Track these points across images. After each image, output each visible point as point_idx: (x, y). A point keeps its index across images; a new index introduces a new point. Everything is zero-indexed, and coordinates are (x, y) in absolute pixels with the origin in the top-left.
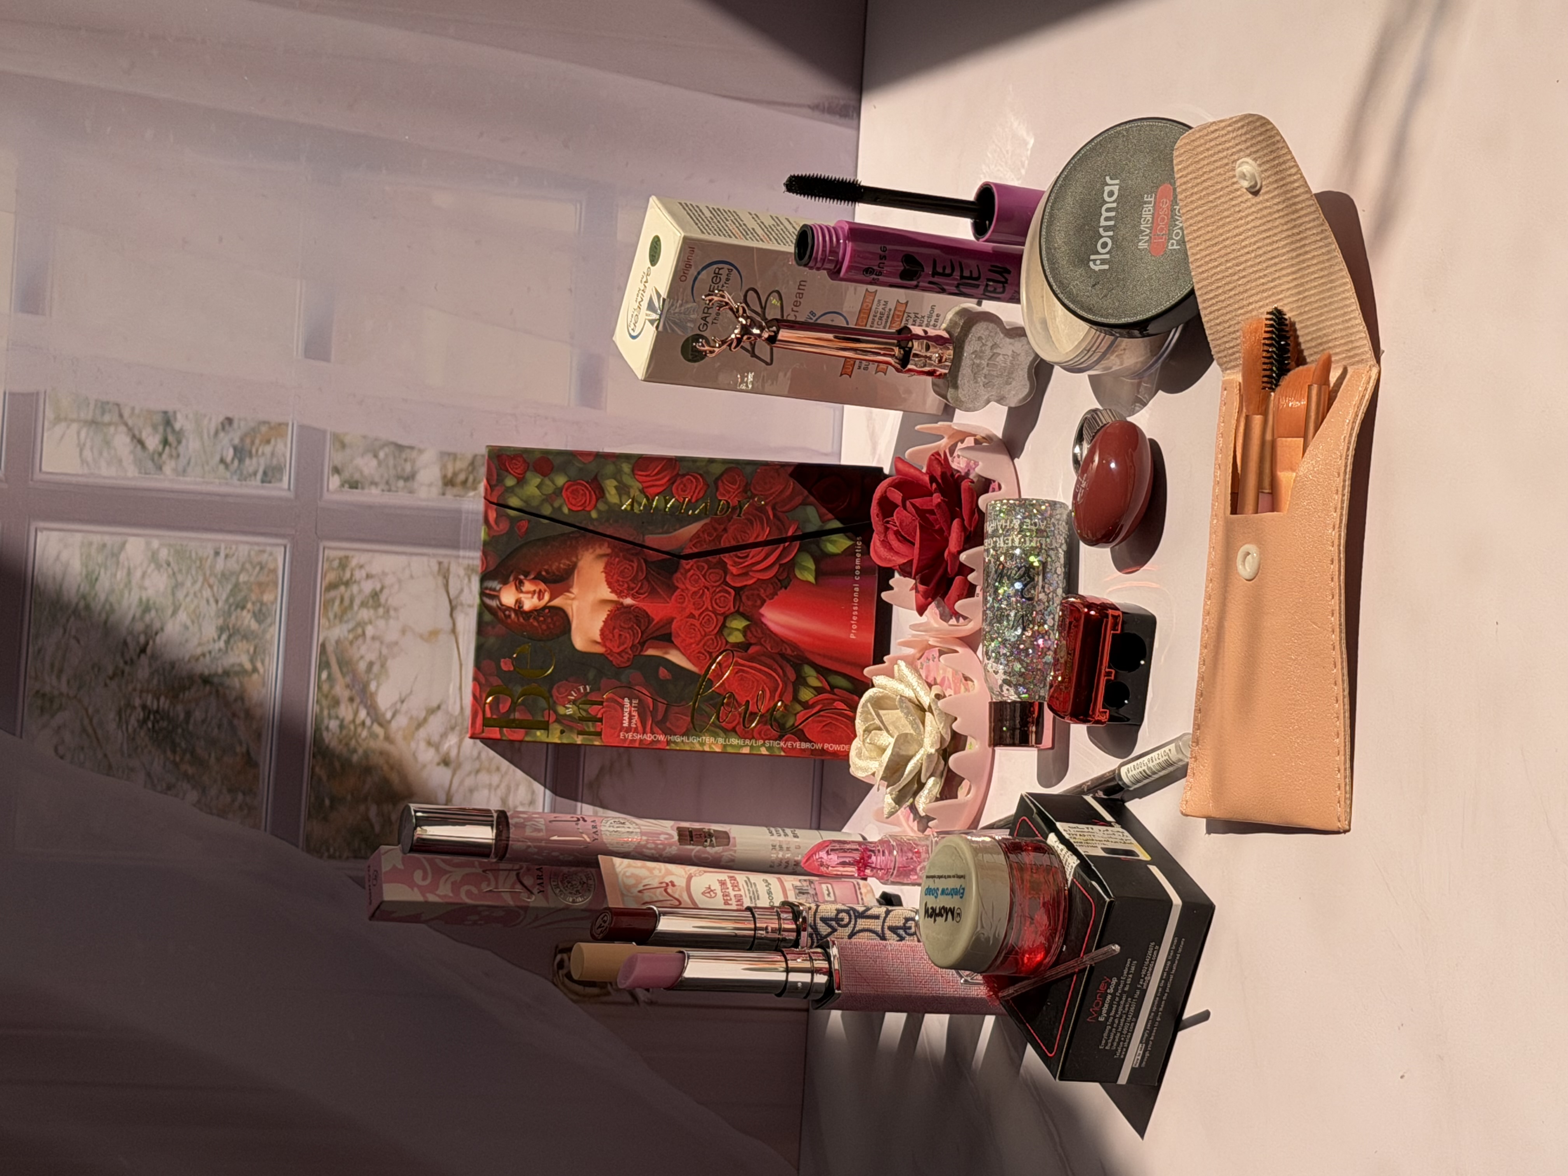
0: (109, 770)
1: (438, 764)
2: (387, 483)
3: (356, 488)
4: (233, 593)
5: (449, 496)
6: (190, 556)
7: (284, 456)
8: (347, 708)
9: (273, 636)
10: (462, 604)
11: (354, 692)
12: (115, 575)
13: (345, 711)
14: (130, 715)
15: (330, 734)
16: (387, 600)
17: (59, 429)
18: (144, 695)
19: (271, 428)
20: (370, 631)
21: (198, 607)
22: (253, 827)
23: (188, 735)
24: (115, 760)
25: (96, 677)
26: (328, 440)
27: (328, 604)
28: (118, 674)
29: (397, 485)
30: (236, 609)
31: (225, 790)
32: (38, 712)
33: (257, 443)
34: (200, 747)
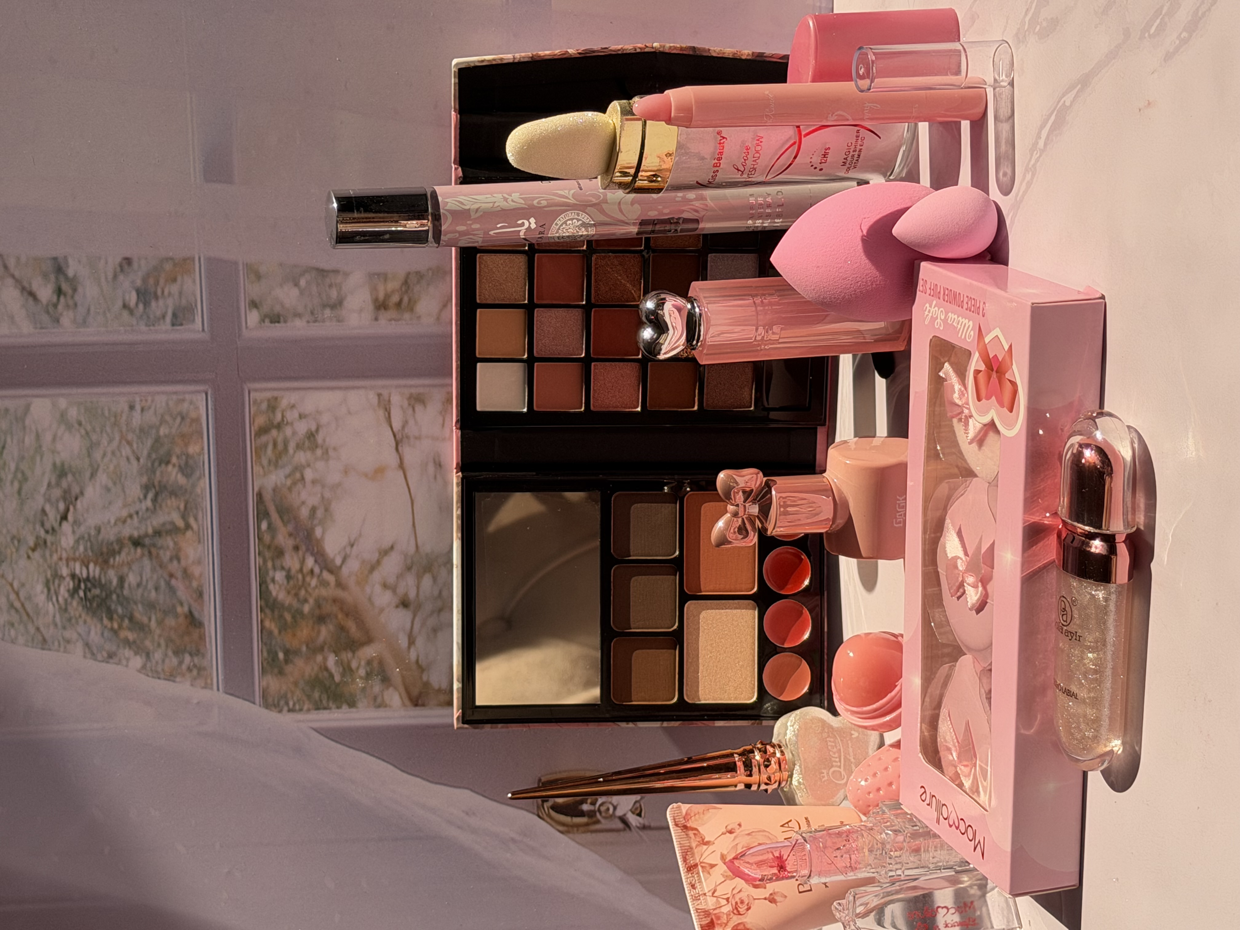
0: (44, 644)
1: (397, 607)
2: (312, 313)
3: (279, 322)
4: (154, 448)
5: (383, 321)
6: (103, 414)
7: (194, 294)
8: (292, 558)
9: (203, 489)
10: (408, 437)
11: (298, 540)
12: (23, 442)
13: (291, 561)
14: (59, 586)
15: (277, 587)
16: (324, 440)
18: (71, 564)
19: (176, 265)
20: (309, 474)
21: (118, 466)
22: (205, 687)
23: (124, 601)
24: (49, 633)
25: (17, 550)
26: (241, 273)
27: (259, 451)
28: (40, 544)
29: (323, 314)
30: (160, 464)
31: (170, 653)
33: (162, 282)
34: (139, 611)
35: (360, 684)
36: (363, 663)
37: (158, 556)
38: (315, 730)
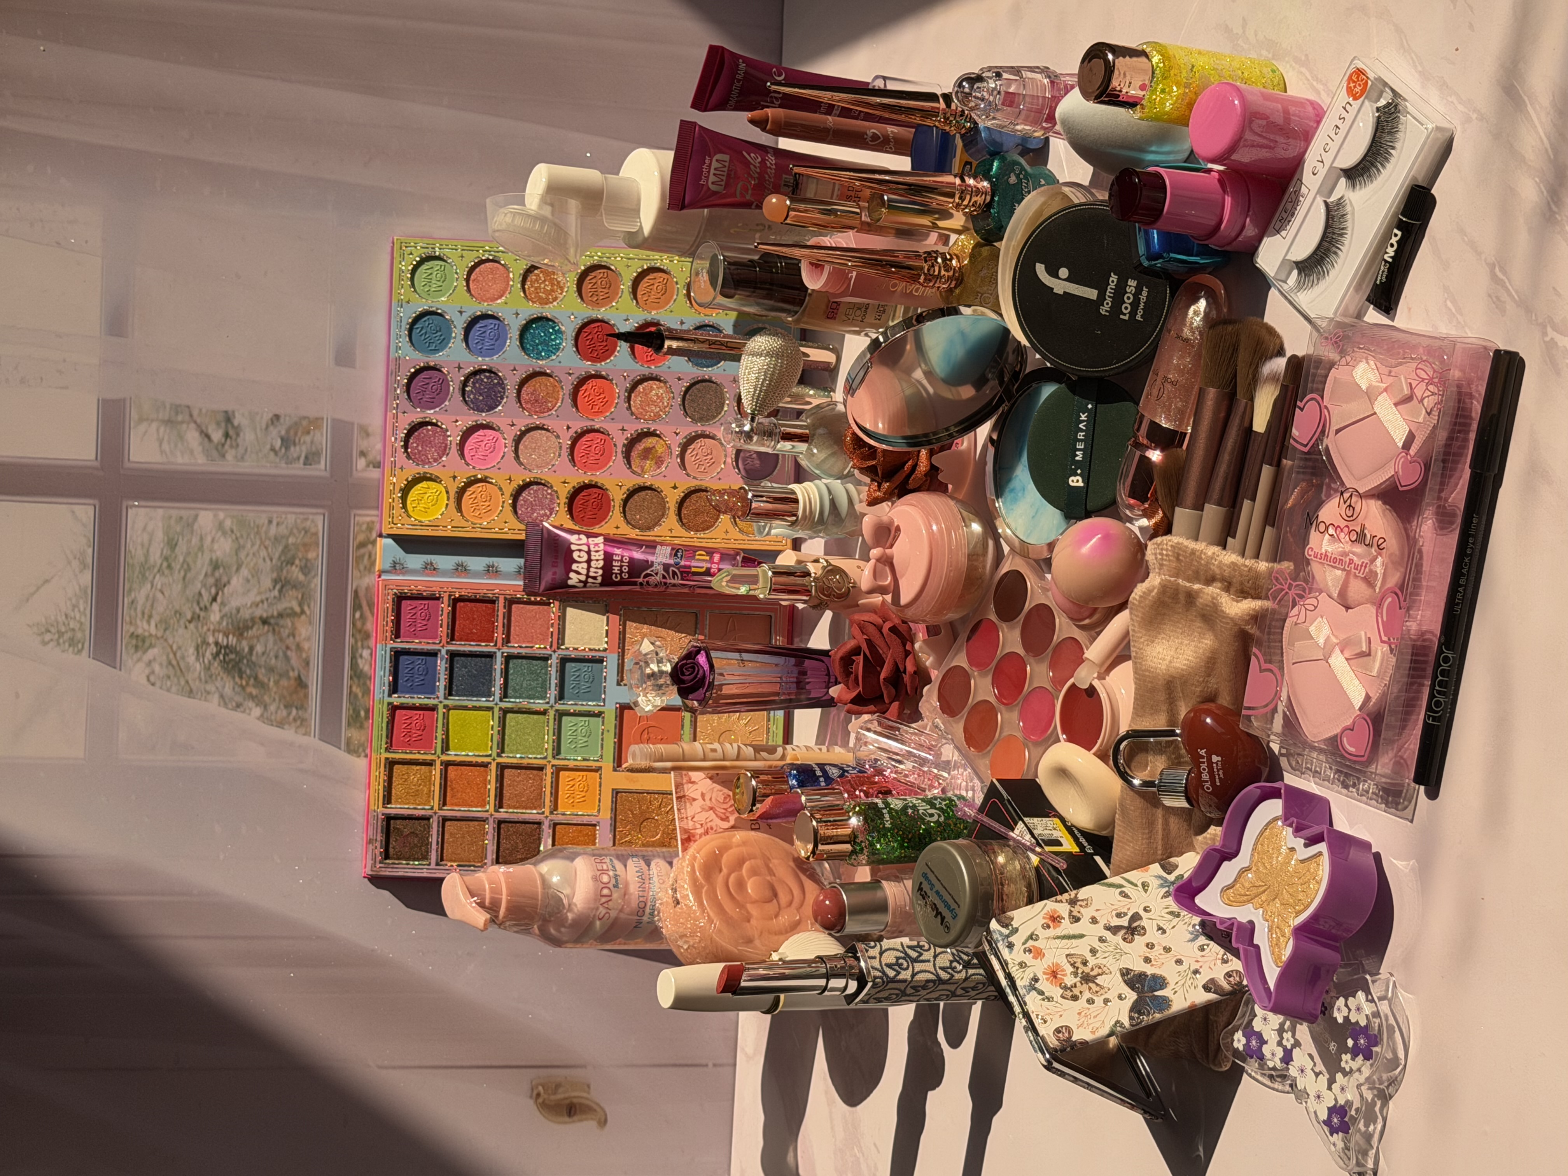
0: (191, 693)
4: (283, 553)
6: (249, 525)
7: (321, 443)
9: (316, 585)
12: (190, 541)
14: (206, 650)
15: (364, 661)
17: (143, 427)
18: (216, 634)
19: (310, 422)
21: (256, 564)
22: (305, 734)
23: (252, 665)
24: (196, 685)
25: (178, 621)
26: (356, 431)
27: (359, 559)
28: (195, 618)
30: (287, 565)
31: (282, 707)
32: (133, 650)
33: (299, 434)
34: (262, 673)
37: (279, 632)
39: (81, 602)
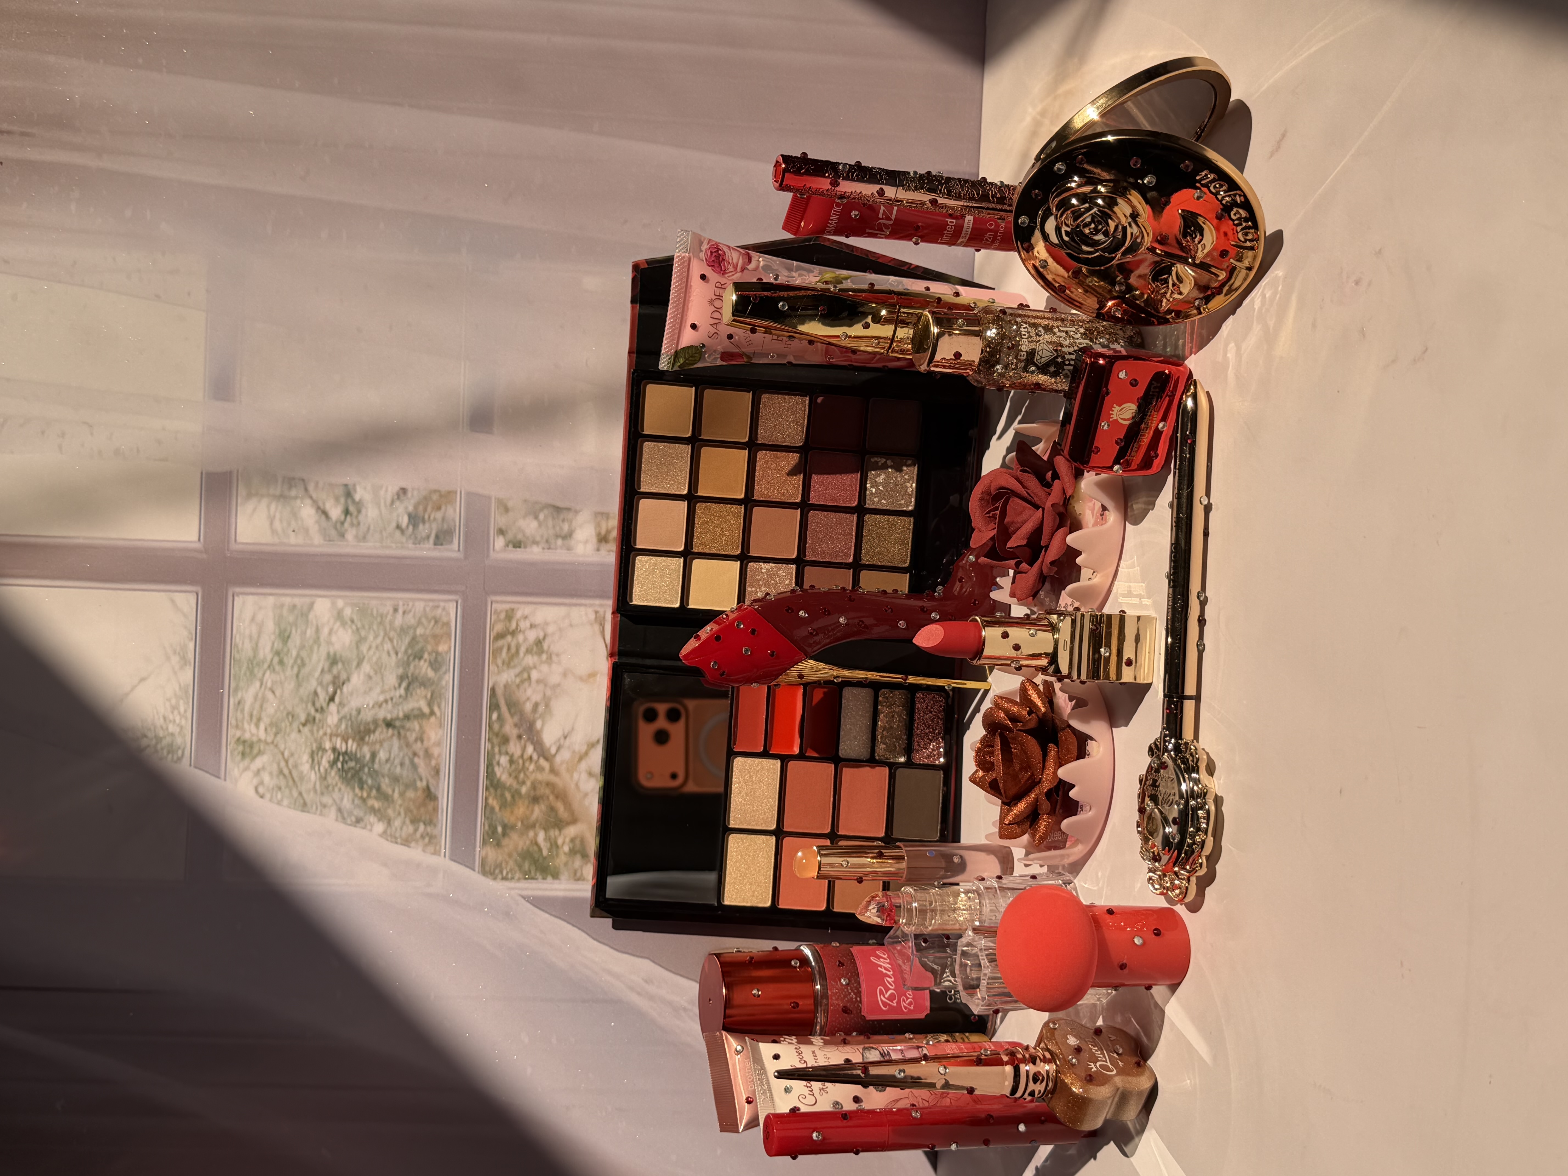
0: (304, 807)
2: (547, 541)
3: (520, 547)
4: (410, 645)
5: (603, 552)
6: (372, 614)
7: (454, 521)
8: (515, 745)
9: (447, 682)
11: (521, 730)
12: (305, 633)
13: (514, 748)
14: (322, 757)
15: (501, 769)
16: (549, 647)
17: (251, 504)
18: (334, 739)
19: (441, 496)
20: (535, 675)
21: (380, 658)
22: (434, 854)
23: (374, 774)
24: (309, 797)
25: (291, 724)
26: (493, 504)
27: (496, 652)
28: (310, 721)
29: (556, 543)
30: (414, 659)
31: (408, 821)
32: (239, 757)
33: (429, 509)
34: (385, 784)
35: (563, 858)
36: (567, 840)
37: (405, 737)
38: (524, 897)
39: (181, 702)
